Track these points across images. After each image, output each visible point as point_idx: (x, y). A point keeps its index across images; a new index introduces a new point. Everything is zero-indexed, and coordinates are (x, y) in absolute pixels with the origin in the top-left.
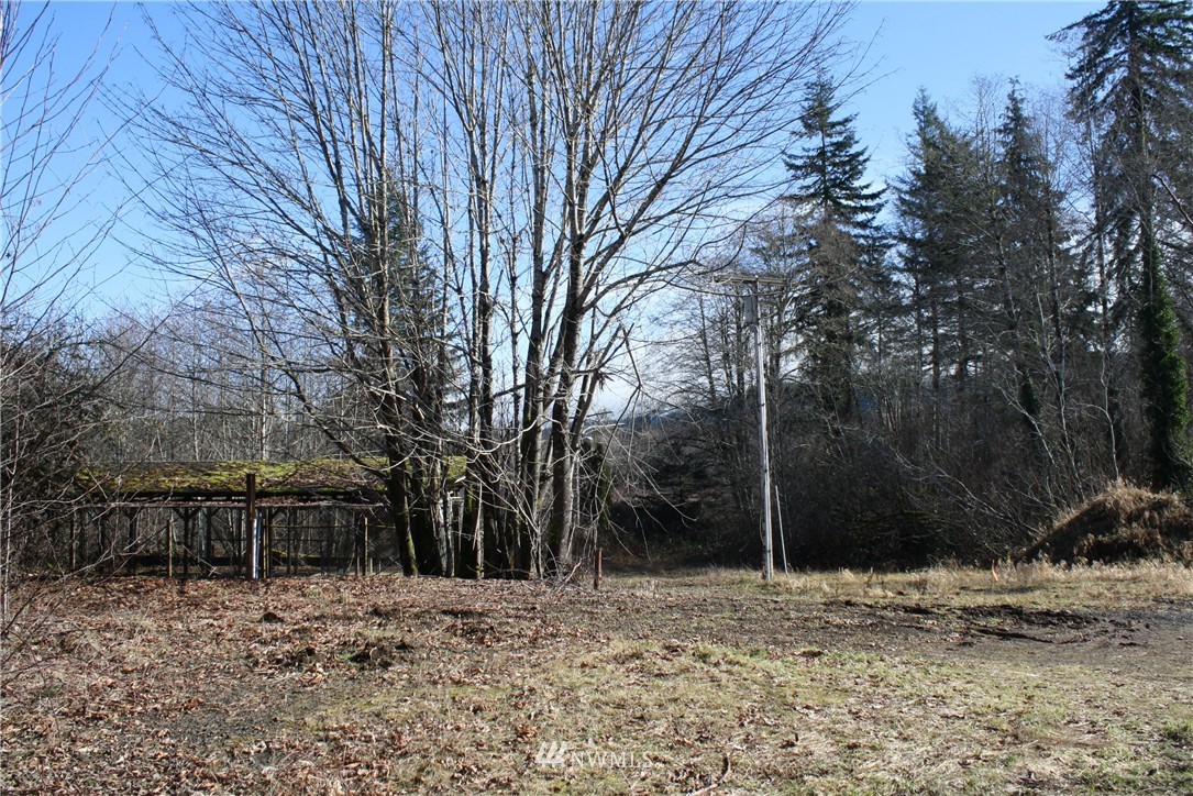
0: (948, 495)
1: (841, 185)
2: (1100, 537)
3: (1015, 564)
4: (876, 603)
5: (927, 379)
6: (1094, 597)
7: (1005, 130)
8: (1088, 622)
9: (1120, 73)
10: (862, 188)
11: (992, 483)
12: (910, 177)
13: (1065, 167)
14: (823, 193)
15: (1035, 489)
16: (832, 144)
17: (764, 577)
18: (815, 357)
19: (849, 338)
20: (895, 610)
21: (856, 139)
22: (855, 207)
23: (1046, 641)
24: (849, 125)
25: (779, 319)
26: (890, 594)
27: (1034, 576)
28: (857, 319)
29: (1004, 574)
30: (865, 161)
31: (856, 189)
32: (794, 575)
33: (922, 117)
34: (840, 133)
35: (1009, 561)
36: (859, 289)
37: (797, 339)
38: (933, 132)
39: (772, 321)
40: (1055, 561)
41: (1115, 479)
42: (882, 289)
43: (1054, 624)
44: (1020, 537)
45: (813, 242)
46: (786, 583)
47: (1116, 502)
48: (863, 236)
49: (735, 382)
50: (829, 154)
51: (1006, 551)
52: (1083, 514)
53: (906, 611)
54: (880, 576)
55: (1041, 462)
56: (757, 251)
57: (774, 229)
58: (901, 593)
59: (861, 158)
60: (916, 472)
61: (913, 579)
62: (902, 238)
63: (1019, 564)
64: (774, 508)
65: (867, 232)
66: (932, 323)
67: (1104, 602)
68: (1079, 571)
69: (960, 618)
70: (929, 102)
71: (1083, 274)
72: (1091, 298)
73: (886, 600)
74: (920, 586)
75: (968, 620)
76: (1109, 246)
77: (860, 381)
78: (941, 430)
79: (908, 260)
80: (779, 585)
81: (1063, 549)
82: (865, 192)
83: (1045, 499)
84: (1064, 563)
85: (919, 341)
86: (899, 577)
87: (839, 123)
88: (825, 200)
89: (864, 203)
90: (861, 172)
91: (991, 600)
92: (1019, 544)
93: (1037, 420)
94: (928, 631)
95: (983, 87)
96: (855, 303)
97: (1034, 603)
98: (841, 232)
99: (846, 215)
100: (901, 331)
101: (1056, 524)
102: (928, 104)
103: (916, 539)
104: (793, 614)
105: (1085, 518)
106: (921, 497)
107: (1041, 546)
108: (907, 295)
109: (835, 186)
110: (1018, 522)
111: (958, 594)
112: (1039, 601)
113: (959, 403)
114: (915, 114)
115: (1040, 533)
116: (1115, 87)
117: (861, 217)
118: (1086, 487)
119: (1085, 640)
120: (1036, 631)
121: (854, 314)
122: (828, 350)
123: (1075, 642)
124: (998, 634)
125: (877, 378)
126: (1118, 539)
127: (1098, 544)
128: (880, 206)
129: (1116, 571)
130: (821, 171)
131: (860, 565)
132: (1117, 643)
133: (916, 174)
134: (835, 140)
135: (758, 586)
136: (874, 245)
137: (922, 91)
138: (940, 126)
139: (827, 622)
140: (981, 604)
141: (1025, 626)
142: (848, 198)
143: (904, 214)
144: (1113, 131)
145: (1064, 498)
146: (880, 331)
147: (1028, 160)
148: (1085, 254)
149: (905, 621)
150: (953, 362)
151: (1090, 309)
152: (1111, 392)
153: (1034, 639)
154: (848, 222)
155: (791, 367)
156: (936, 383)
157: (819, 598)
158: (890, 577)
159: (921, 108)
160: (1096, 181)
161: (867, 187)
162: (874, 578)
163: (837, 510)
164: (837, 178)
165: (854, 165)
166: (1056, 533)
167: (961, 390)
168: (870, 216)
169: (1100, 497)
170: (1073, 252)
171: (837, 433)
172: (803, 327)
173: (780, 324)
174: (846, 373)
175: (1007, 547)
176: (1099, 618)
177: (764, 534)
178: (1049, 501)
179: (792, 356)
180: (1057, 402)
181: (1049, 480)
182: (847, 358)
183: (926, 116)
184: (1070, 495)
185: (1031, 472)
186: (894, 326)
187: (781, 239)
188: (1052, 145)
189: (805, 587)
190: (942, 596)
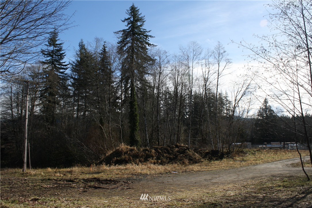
0: (79, 147)
1: (57, 61)
2: (118, 158)
3: (96, 165)
4: (58, 178)
5: (75, 116)
6: (117, 174)
7: (101, 54)
8: (117, 182)
9: (129, 45)
10: (63, 63)
11: (91, 144)
12: (76, 62)
13: (115, 64)
14: (52, 62)
15: (102, 145)
16: (56, 50)
17: (23, 171)
18: (44, 107)
19: (55, 103)
20: (63, 181)
21: (63, 49)
22: (60, 68)
23: (107, 189)
24: (61, 46)
25: (35, 96)
26: (62, 175)
27: (101, 168)
28: (58, 98)
29: (93, 169)
30: (64, 56)
31: (61, 63)
32: (33, 170)
33: (81, 47)
34: (58, 47)
35: (94, 165)
36: (59, 89)
37: (40, 102)
38: (83, 51)
39: (33, 96)
40: (106, 165)
41: (122, 143)
42: (65, 90)
43: (109, 183)
44: (97, 158)
45: (47, 75)
46: (30, 173)
47: (122, 149)
48: (61, 76)
49: (20, 112)
50: (55, 52)
51: (94, 162)
52: (114, 152)
53: (67, 181)
54: (59, 170)
55: (104, 138)
56: (31, 76)
57: (36, 70)
58: (65, 175)
59: (63, 55)
60: (71, 140)
61: (68, 170)
62: (72, 78)
63: (97, 166)
64: (28, 150)
65: (63, 75)
66: (78, 101)
67: (120, 176)
68: (113, 167)
69: (83, 183)
70: (83, 43)
71: (116, 92)
72: (118, 98)
73: (61, 177)
74: (71, 172)
75: (85, 183)
76: (123, 86)
77: (57, 114)
78: (78, 129)
79: (73, 84)
80: (28, 173)
81: (109, 161)
82: (63, 64)
83: (104, 148)
84: (109, 165)
85: (74, 105)
86: (65, 170)
87: (58, 44)
88: (52, 64)
89: (63, 67)
90: (63, 58)
91: (90, 176)
92: (97, 160)
93: (103, 127)
94: (74, 188)
95: (98, 40)
96: (57, 93)
97: (102, 177)
98: (55, 73)
99: (58, 69)
100: (69, 102)
101: (107, 155)
102: (83, 44)
103: (69, 159)
104: (30, 184)
105: (114, 153)
106: (72, 147)
107: (103, 161)
108: (71, 93)
109: (55, 61)
110: (97, 154)
111: (81, 174)
112: (103, 176)
113: (83, 122)
114: (79, 46)
115: (103, 157)
116: (128, 48)
117: (61, 71)
118: (115, 145)
119: (118, 188)
120: (104, 186)
121: (57, 96)
122: (48, 105)
123: (115, 188)
124: (94, 188)
125: (61, 114)
126: (122, 158)
127: (117, 160)
128: (67, 68)
129: (122, 167)
130: (52, 56)
131: (53, 166)
132: (126, 188)
133: (78, 61)
134: (57, 49)
135: (21, 174)
136: (64, 78)
137: (82, 40)
138: (85, 49)
139: (42, 187)
140: (88, 178)
141: (101, 185)
142: (58, 65)
143: (73, 71)
144: (127, 58)
145: (109, 148)
146: (63, 102)
147: (106, 62)
148: (118, 87)
149: (66, 185)
150: (82, 112)
151: (117, 101)
152: (122, 122)
153: (104, 188)
154: (58, 71)
155: (37, 109)
156: (77, 116)
157: (40, 178)
158: (62, 170)
159: (81, 44)
160: (122, 68)
161: (64, 63)
162: (57, 170)
163: (47, 150)
164: (56, 59)
165: (62, 56)
166: (107, 157)
167: (84, 119)
168: (64, 71)
169: (118, 148)
170: (114, 86)
171: (49, 129)
172: (42, 98)
173: (35, 97)
174: (53, 112)
175: (94, 161)
176: (120, 181)
177: (24, 158)
178: (105, 149)
179: (38, 107)
180: (109, 123)
181: (106, 143)
182: (54, 108)
183: (82, 47)
184: (111, 148)
185: (101, 141)
186: (68, 101)
187: (38, 73)
188: (113, 58)
189: (36, 173)
190: (77, 175)
